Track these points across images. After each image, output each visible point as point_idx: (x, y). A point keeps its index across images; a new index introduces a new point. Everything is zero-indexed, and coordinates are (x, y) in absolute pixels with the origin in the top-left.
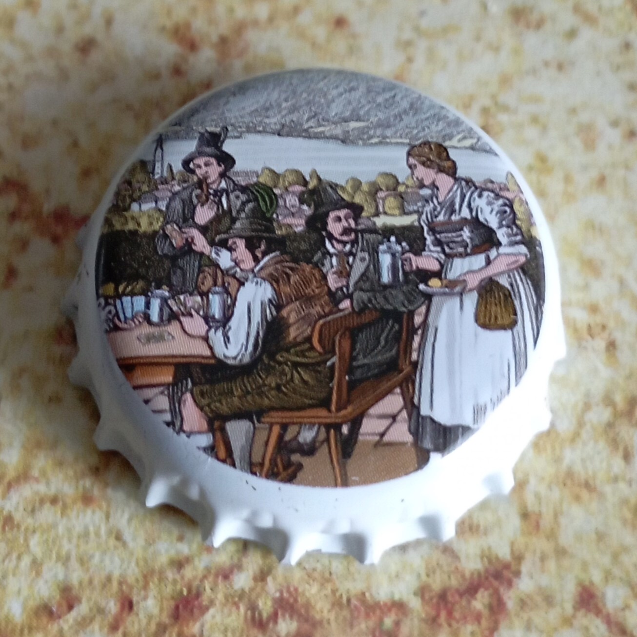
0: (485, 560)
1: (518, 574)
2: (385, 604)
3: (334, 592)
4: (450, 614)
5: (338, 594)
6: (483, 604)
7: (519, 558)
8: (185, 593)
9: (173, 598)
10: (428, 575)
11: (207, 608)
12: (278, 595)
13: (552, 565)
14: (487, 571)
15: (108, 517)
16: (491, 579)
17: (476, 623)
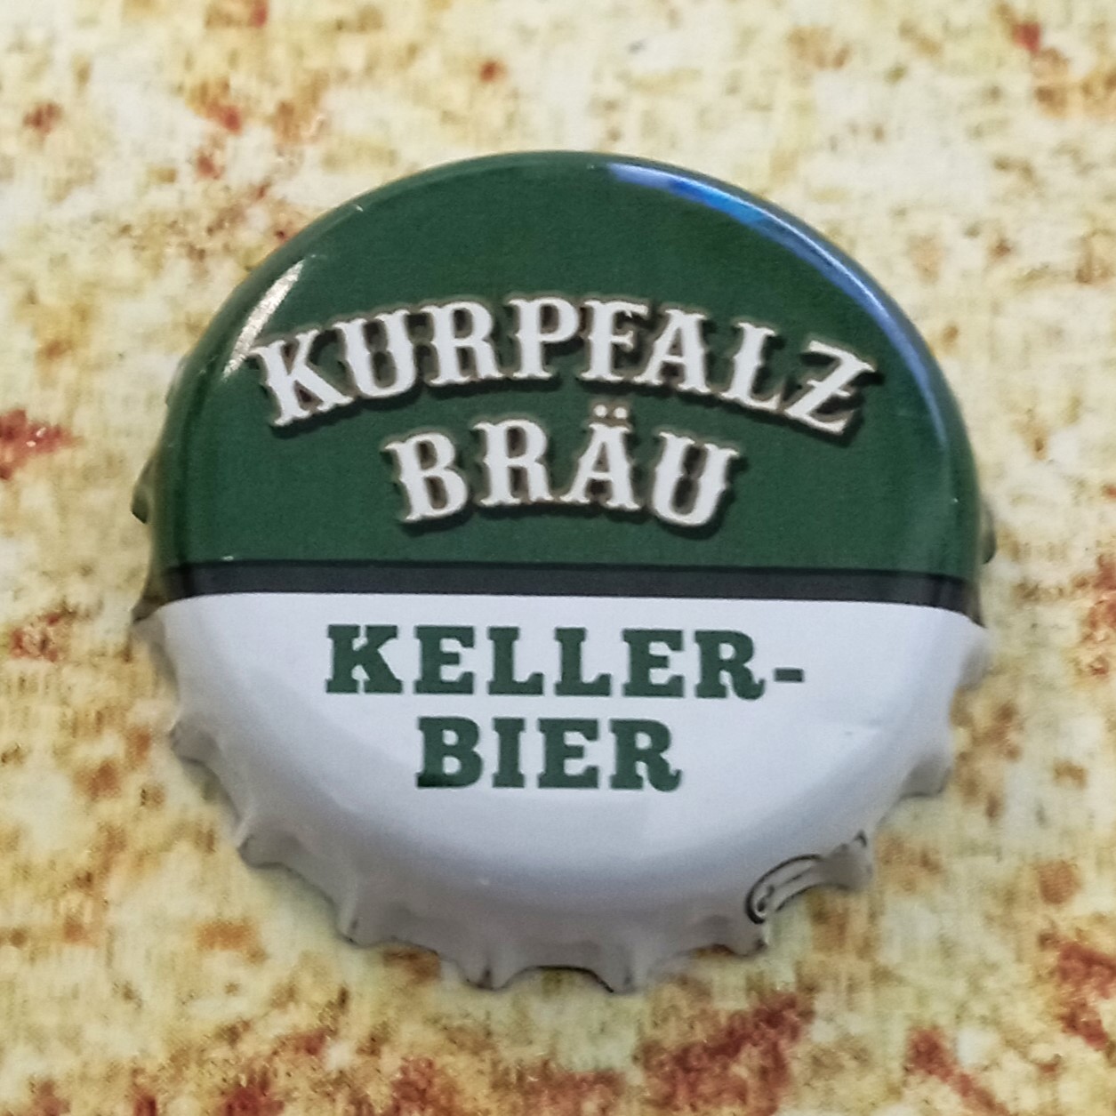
0: (754, 994)
1: (808, 1015)
2: (583, 1080)
3: (495, 1064)
4: (692, 1088)
5: (501, 1067)
6: (750, 1069)
7: (810, 988)
8: (244, 1083)
9: (223, 1093)
10: (656, 1025)
11: (280, 1106)
12: (399, 1076)
13: (866, 998)
14: (757, 1013)
15: (110, 958)
16: (763, 1025)
17: (738, 1101)
